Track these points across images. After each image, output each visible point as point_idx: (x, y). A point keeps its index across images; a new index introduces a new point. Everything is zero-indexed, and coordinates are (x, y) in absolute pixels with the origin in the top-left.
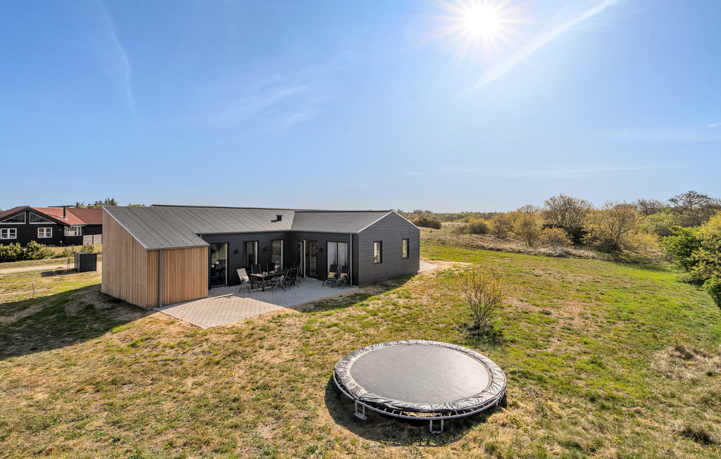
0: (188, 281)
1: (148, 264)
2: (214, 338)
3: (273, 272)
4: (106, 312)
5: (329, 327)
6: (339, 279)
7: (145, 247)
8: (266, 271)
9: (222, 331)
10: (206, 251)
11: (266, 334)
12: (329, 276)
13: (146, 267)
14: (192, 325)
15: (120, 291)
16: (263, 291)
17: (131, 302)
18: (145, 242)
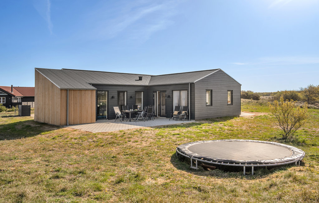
0: (84, 111)
1: (61, 98)
2: (100, 136)
3: (137, 110)
4: (37, 128)
5: (174, 135)
6: (181, 115)
7: (59, 87)
8: (132, 109)
9: (105, 134)
10: (95, 92)
11: (132, 136)
12: (174, 114)
13: (59, 100)
14: (87, 131)
15: (45, 118)
16: (130, 121)
17: (51, 123)
18: (59, 85)
